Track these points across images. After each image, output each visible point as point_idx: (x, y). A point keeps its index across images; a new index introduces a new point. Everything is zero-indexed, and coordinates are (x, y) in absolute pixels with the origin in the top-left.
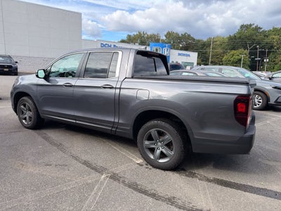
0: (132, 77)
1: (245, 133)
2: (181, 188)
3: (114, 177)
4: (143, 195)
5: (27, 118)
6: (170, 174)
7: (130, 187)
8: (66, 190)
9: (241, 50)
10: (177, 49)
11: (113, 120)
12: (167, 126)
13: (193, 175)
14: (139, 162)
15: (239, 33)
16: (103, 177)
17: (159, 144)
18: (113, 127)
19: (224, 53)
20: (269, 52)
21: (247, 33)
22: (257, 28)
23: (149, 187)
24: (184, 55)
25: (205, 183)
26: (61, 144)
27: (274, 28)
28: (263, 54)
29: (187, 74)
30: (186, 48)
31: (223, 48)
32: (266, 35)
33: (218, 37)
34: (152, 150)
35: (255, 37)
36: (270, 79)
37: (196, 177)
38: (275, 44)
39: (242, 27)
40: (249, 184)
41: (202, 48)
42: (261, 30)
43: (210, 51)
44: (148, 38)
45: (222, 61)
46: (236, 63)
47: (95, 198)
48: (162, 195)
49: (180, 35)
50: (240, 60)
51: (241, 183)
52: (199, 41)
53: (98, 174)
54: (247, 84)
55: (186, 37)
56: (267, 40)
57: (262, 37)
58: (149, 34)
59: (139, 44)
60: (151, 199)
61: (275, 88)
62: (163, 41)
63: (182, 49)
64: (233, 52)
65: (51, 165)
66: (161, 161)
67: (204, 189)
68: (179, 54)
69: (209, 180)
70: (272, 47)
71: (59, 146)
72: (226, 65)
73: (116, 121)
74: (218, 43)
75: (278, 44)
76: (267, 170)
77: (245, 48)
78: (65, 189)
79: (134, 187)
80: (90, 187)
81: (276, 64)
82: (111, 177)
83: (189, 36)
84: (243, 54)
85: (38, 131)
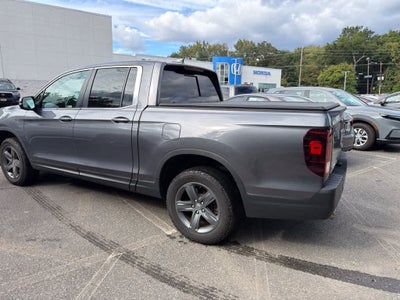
0: (157, 105)
1: (323, 186)
2: (226, 272)
3: (128, 258)
4: (166, 286)
5: (14, 170)
6: (214, 250)
7: (148, 272)
8: (48, 280)
9: (344, 64)
10: (253, 65)
11: (130, 171)
12: (208, 177)
13: (249, 252)
14: (169, 233)
15: (341, 40)
16: (111, 256)
17: (198, 205)
18: (131, 181)
19: (320, 69)
20: (385, 67)
21: (352, 39)
22: (367, 33)
23: (177, 272)
24: (262, 73)
25: (264, 264)
26: (59, 208)
27: (391, 32)
28: (375, 70)
29: (255, 99)
30: (265, 64)
31: (319, 62)
32: (379, 41)
33: (311, 46)
34: (189, 215)
35: (363, 45)
36: (383, 104)
37: (254, 254)
38: (393, 55)
39: (346, 30)
40: (333, 264)
41: (288, 63)
42: (373, 35)
43: (300, 67)
44: (210, 50)
45: (317, 81)
46: (337, 83)
47: (90, 292)
48: (196, 284)
49: (256, 45)
50: (343, 79)
51: (321, 263)
52: (284, 53)
53: (103, 253)
54: (324, 111)
55: (265, 47)
56: (380, 49)
57: (375, 44)
58: (212, 44)
59: (198, 59)
60: (176, 292)
61: (387, 117)
62: (232, 53)
63: (259, 65)
64: (332, 67)
65: (35, 240)
66: (201, 231)
67: (262, 274)
68: (255, 73)
69: (272, 260)
70: (389, 59)
71: (55, 210)
72: (323, 85)
73: (135, 171)
74: (311, 55)
75: (397, 54)
76: (364, 242)
77: (350, 61)
78: (48, 277)
79: (156, 273)
80: (87, 273)
81: (395, 83)
82: (122, 258)
83: (269, 45)
84: (347, 70)
85: (29, 188)
